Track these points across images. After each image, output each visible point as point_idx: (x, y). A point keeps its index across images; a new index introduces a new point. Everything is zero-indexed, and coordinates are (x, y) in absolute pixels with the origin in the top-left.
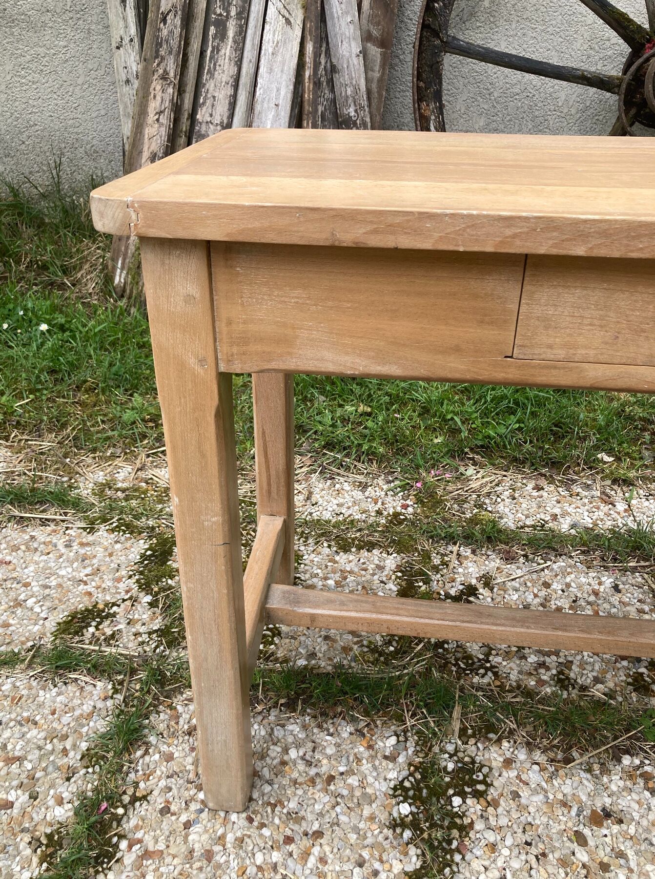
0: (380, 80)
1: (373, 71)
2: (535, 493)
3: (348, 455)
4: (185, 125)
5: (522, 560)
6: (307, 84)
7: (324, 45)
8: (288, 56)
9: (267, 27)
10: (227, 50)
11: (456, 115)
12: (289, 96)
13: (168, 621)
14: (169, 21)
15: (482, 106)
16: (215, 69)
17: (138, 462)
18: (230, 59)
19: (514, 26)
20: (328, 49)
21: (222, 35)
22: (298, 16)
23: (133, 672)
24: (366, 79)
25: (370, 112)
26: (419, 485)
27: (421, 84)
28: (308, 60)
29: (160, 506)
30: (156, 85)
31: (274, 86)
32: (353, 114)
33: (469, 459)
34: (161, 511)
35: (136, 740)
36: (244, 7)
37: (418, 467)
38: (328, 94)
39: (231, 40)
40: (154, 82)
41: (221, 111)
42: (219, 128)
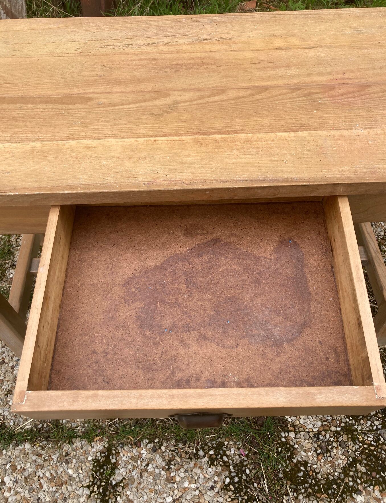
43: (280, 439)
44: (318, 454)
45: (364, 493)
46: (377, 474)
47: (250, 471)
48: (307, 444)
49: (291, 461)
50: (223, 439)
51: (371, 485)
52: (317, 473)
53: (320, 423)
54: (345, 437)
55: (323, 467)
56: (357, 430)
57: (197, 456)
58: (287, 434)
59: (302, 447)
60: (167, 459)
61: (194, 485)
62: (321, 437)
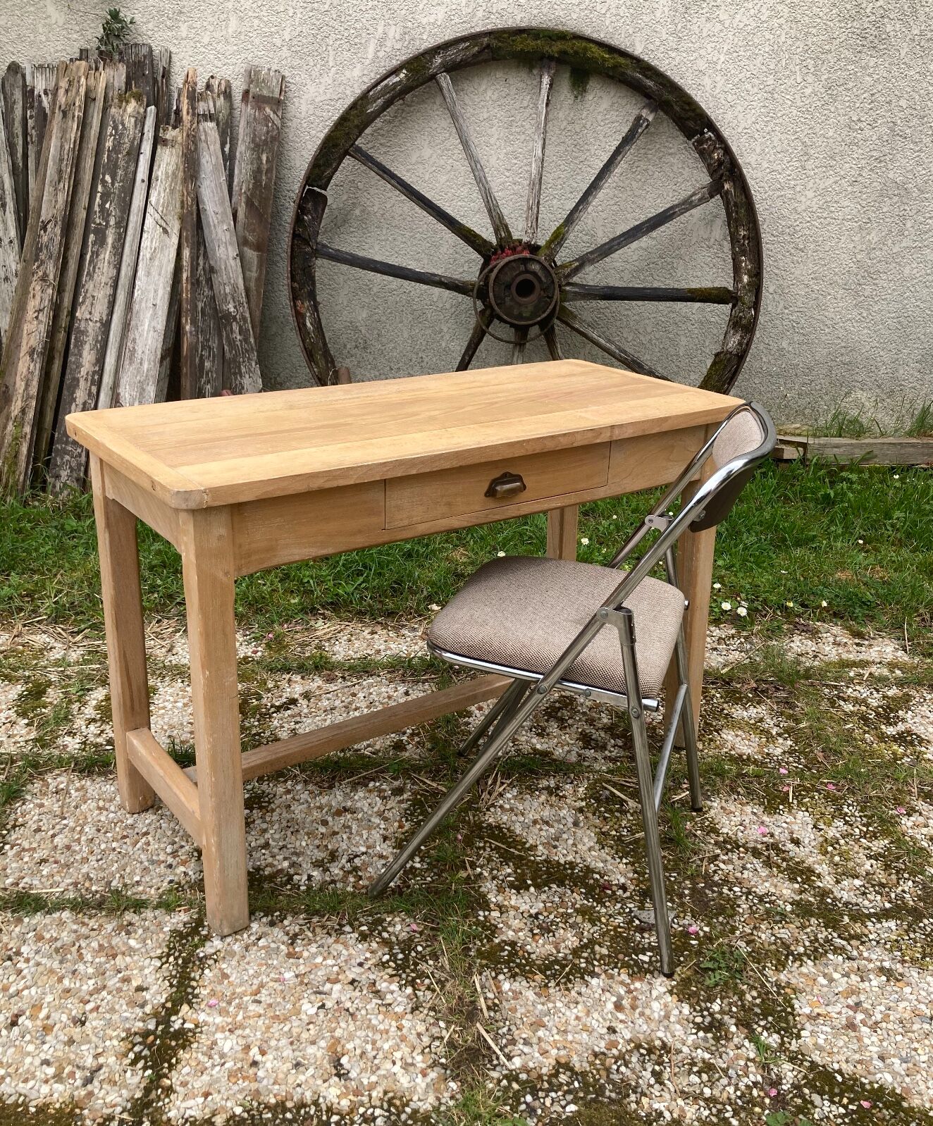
0: (258, 279)
1: (251, 271)
2: (369, 637)
4: (64, 322)
5: (340, 680)
6: (185, 285)
7: (202, 249)
8: (165, 262)
9: (145, 235)
10: (107, 255)
11: (339, 307)
12: (167, 297)
13: (42, 733)
14: (49, 230)
16: (94, 271)
17: (15, 631)
18: (109, 263)
19: (384, 232)
20: (205, 252)
21: (101, 241)
22: (175, 227)
23: (13, 762)
24: (244, 278)
25: (249, 309)
26: (271, 635)
27: (296, 285)
28: (185, 263)
29: (35, 662)
30: (36, 286)
31: (152, 288)
32: (232, 310)
33: (321, 614)
34: (36, 664)
35: (16, 797)
36: (122, 218)
37: (273, 622)
38: (207, 292)
39: (110, 246)
40: (34, 283)
41: (100, 309)
42: (98, 324)
43: (477, 917)
44: (534, 935)
46: (625, 956)
47: (424, 948)
48: (516, 923)
49: (490, 940)
50: (385, 915)
51: (616, 967)
52: (529, 954)
53: (541, 905)
54: (579, 919)
55: (540, 948)
56: (599, 912)
57: (340, 932)
58: (487, 913)
59: (509, 927)
60: (291, 933)
61: (330, 962)
62: (541, 917)
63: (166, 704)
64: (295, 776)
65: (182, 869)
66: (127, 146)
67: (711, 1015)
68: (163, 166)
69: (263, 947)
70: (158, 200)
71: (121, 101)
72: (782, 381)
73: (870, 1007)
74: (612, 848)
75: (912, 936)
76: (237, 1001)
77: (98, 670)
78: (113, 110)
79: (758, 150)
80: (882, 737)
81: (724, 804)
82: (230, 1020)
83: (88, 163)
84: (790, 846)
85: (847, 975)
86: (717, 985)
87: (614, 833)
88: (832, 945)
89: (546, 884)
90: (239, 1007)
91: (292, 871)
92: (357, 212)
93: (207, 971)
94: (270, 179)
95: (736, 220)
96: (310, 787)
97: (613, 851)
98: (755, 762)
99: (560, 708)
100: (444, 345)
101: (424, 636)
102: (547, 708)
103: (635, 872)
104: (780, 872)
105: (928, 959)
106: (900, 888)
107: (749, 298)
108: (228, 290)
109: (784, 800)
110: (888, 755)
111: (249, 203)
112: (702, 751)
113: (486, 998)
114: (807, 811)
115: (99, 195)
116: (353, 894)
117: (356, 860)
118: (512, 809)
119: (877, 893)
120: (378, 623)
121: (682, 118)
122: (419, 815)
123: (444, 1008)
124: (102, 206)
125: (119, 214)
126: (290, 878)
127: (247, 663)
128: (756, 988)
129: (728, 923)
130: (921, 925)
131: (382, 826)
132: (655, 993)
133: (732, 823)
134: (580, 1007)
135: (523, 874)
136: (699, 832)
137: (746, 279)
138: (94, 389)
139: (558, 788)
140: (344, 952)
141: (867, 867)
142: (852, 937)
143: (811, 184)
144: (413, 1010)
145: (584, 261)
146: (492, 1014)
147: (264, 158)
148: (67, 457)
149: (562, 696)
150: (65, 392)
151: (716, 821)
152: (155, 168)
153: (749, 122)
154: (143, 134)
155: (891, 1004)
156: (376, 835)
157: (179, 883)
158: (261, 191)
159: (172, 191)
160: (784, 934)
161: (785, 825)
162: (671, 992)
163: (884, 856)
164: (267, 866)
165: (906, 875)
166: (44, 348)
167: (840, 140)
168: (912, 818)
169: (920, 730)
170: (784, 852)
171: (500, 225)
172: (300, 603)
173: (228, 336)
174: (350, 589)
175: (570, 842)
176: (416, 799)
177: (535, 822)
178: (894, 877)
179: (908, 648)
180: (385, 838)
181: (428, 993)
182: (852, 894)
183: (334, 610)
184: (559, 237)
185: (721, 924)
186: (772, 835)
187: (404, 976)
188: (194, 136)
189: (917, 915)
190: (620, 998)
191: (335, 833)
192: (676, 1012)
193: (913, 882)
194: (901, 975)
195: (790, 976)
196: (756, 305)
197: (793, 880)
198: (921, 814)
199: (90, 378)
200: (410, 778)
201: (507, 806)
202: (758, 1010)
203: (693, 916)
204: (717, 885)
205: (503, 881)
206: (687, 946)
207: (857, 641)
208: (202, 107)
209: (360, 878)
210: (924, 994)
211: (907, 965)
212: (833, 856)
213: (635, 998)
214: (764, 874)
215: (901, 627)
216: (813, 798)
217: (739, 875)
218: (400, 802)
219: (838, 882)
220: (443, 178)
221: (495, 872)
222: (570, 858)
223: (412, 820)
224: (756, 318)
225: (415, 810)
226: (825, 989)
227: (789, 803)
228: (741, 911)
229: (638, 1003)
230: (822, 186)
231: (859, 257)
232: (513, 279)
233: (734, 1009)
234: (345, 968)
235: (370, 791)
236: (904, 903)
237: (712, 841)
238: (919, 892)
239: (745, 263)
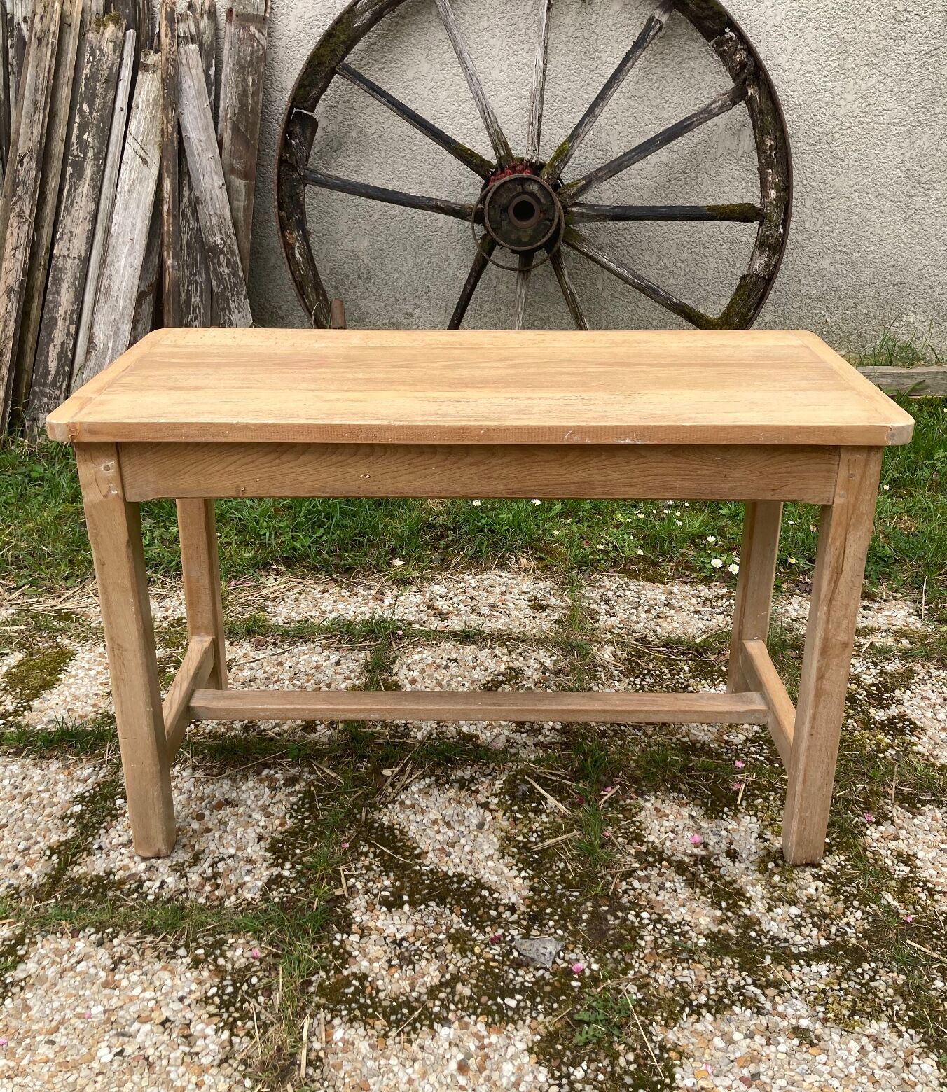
0: (246, 209)
1: (239, 201)
2: (319, 596)
3: (156, 572)
4: (42, 259)
5: (270, 647)
6: (165, 218)
7: (187, 178)
8: (143, 194)
9: (123, 167)
10: (85, 188)
12: (145, 231)
14: (25, 163)
15: (364, 227)
16: (72, 206)
18: (87, 196)
19: (383, 155)
21: (79, 175)
22: (155, 156)
24: (231, 208)
25: (237, 240)
27: (284, 214)
28: (165, 195)
30: (13, 223)
31: (129, 222)
32: (219, 242)
33: (274, 569)
36: (101, 148)
38: (192, 224)
39: (88, 179)
40: (11, 220)
41: (78, 246)
42: (77, 261)
43: (331, 942)
44: (391, 966)
45: (456, 1025)
46: (490, 998)
47: (260, 980)
48: (374, 951)
49: (338, 970)
50: (230, 935)
51: (474, 1013)
52: (378, 991)
53: (411, 928)
54: (450, 947)
55: (393, 984)
56: (474, 940)
57: (172, 955)
58: (345, 936)
59: (365, 955)
60: (118, 955)
61: (149, 994)
62: (405, 944)
63: (79, 671)
64: (186, 760)
65: (27, 870)
66: (105, 73)
67: (571, 1083)
68: (144, 92)
69: (80, 973)
70: (138, 129)
71: (98, 26)
72: (823, 305)
73: (768, 1080)
74: (513, 857)
75: (844, 985)
76: (28, 1041)
77: (21, 632)
78: (90, 36)
79: (789, 50)
80: (867, 724)
81: (658, 805)
82: (13, 1064)
83: (65, 92)
84: (724, 860)
85: (750, 1036)
86: (587, 1043)
87: (520, 838)
88: (742, 994)
89: (424, 901)
90: (28, 1048)
91: (145, 876)
92: (354, 134)
93: (8, 1001)
94: (257, 103)
95: (762, 129)
96: (199, 774)
97: (514, 862)
98: (709, 753)
99: (502, 682)
100: (451, 273)
101: (378, 595)
102: (488, 682)
103: (532, 889)
104: (704, 894)
105: (856, 1017)
106: (845, 920)
107: (776, 215)
108: (214, 221)
109: (731, 801)
110: (870, 745)
111: (235, 129)
112: (650, 737)
113: (310, 1050)
114: (755, 815)
115: (76, 125)
116: (202, 909)
117: (220, 865)
118: (413, 806)
119: (815, 925)
120: (333, 580)
121: (699, 17)
122: (307, 810)
123: (256, 1063)
124: (80, 137)
125: (97, 144)
126: (141, 886)
127: (179, 626)
128: (634, 1050)
129: (623, 959)
130: (859, 970)
131: (262, 823)
132: (511, 1051)
133: (663, 829)
134: (416, 1065)
135: (402, 887)
136: (620, 840)
137: (773, 193)
138: (73, 329)
139: (473, 780)
140: (169, 982)
141: (811, 891)
142: (770, 984)
143: (851, 85)
144: (222, 1062)
145: (591, 180)
146: (311, 1071)
147: (250, 80)
148: (45, 400)
149: (510, 668)
150: (43, 333)
151: (644, 826)
152: (136, 95)
153: (778, 19)
154: (122, 60)
155: (797, 1078)
156: (251, 834)
157: (16, 889)
158: (247, 116)
159: (153, 119)
160: (686, 976)
161: (724, 833)
162: (530, 1050)
163: (834, 876)
164: (120, 869)
165: (856, 903)
166: (21, 287)
167: (883, 33)
168: (881, 828)
169: (915, 715)
170: (715, 867)
171: (499, 142)
172: (254, 557)
173: (215, 270)
174: (308, 542)
175: (467, 849)
176: (309, 791)
177: (435, 822)
178: (840, 905)
179: (924, 612)
180: (260, 838)
181: (246, 1039)
182: (783, 926)
183: (288, 566)
184: (563, 154)
185: (615, 960)
186: (706, 845)
187: (225, 1016)
188: (173, 60)
189: (857, 956)
190: (468, 1056)
191: (208, 830)
192: (529, 1078)
193: (863, 912)
194: (818, 1037)
195: (680, 1035)
196: (785, 222)
197: (715, 905)
198: (893, 823)
199: (68, 317)
200: (309, 765)
201: (408, 802)
202: (628, 1080)
203: (584, 949)
204: (625, 909)
205: (376, 895)
206: (565, 988)
207: (865, 603)
208: (182, 29)
209: (218, 886)
210: (840, 1064)
211: (829, 1024)
212: (772, 875)
213: (486, 1057)
214: (682, 896)
215: (920, 588)
216: (766, 799)
217: (652, 896)
218: (291, 794)
219: (770, 909)
220: (444, 94)
221: (370, 884)
222: (461, 869)
223: (296, 817)
224: (785, 236)
225: (303, 804)
226: (719, 1054)
227: (736, 805)
228: (643, 943)
229: (488, 1063)
230: (864, 87)
231: (908, 165)
232: (510, 201)
233: (601, 1077)
234: (162, 1003)
235: (261, 780)
236: (844, 941)
237: (633, 852)
238: (867, 926)
239: (773, 176)
